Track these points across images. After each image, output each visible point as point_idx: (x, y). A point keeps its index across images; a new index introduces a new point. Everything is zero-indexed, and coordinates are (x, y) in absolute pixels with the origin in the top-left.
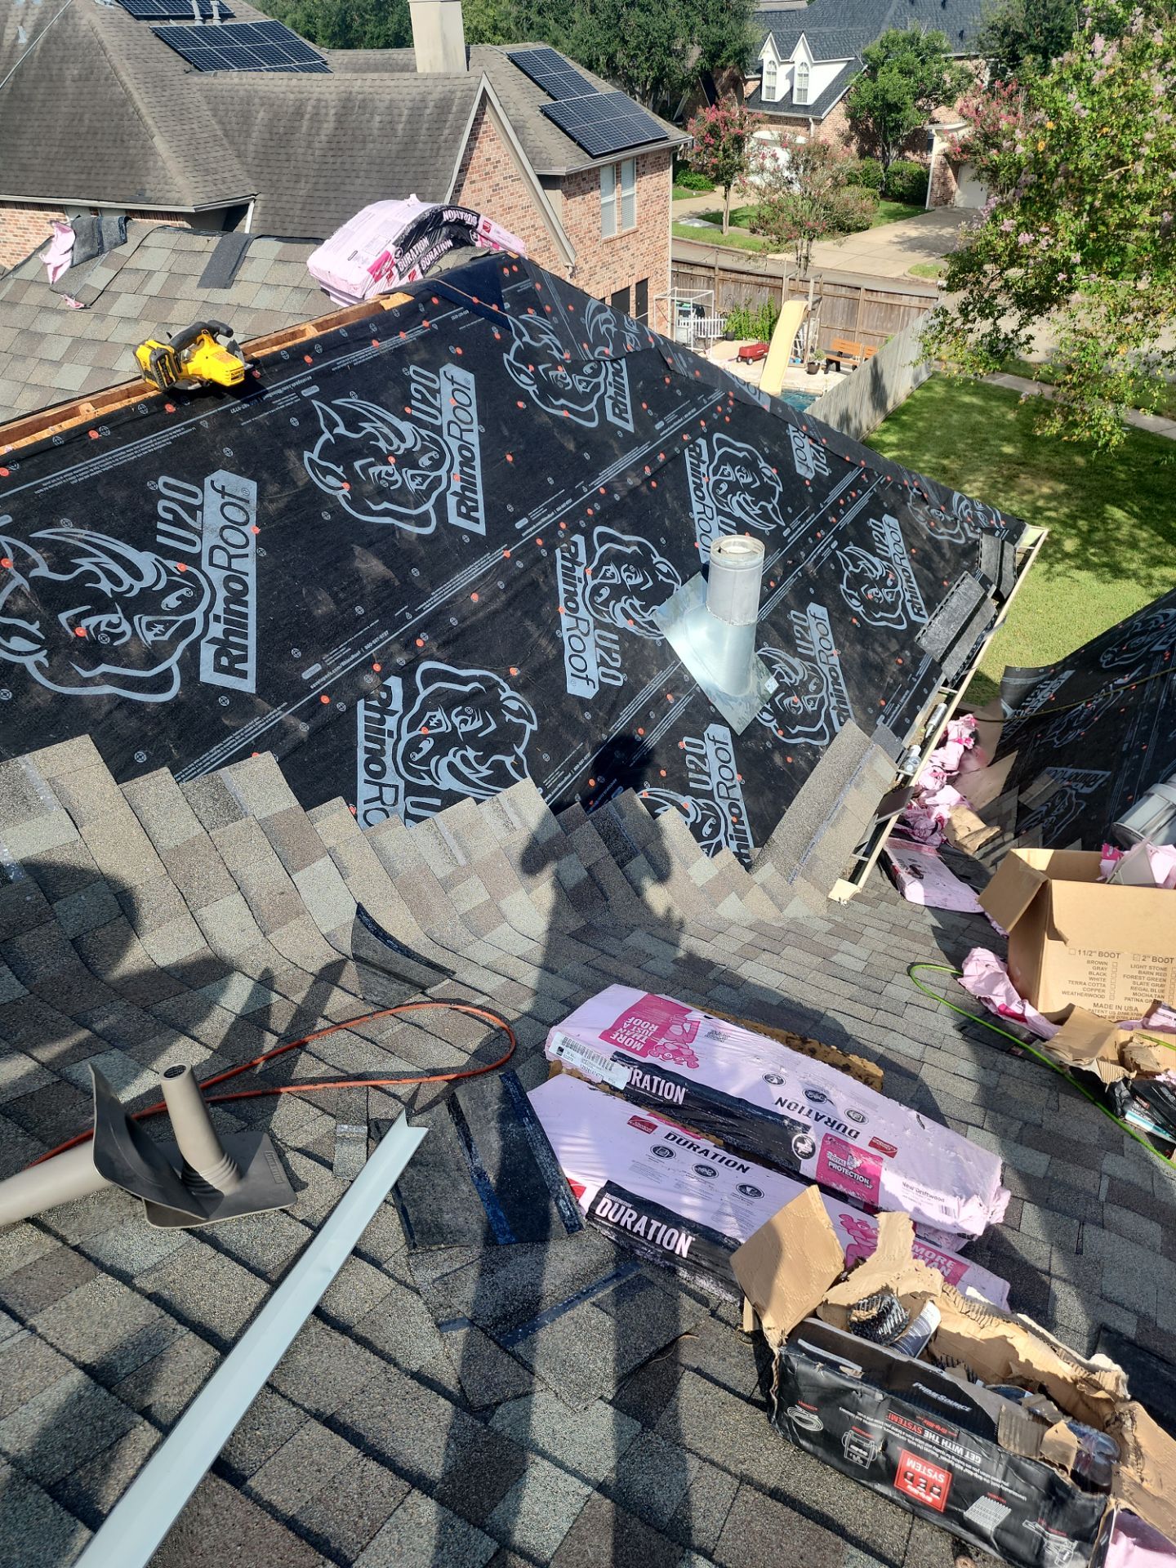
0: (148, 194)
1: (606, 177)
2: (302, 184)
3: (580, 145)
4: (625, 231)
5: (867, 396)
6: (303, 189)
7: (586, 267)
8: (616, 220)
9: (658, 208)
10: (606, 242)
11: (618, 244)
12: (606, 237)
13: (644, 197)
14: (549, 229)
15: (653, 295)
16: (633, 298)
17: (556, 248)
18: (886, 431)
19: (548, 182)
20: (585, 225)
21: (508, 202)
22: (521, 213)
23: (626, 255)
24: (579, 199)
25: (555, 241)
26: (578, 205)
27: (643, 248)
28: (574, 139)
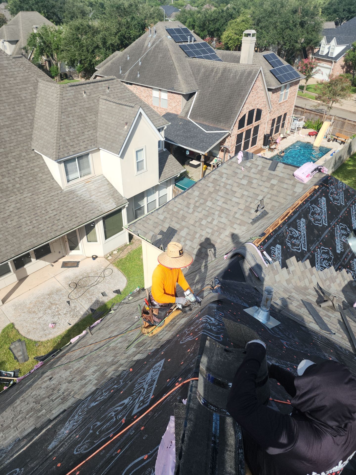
0: (175, 88)
1: (282, 88)
2: (210, 88)
3: (279, 81)
4: (284, 101)
5: (346, 152)
6: (210, 90)
7: (273, 110)
8: (283, 98)
9: (293, 94)
10: (280, 104)
11: (282, 104)
12: (279, 103)
13: (291, 92)
14: (267, 102)
15: (287, 117)
16: (282, 117)
17: (267, 106)
18: (350, 161)
19: (269, 90)
20: (275, 100)
21: (259, 96)
22: (261, 98)
23: (283, 107)
24: (275, 94)
25: (268, 104)
26: (275, 95)
27: (288, 105)
28: (277, 79)
